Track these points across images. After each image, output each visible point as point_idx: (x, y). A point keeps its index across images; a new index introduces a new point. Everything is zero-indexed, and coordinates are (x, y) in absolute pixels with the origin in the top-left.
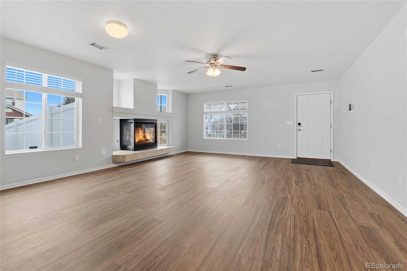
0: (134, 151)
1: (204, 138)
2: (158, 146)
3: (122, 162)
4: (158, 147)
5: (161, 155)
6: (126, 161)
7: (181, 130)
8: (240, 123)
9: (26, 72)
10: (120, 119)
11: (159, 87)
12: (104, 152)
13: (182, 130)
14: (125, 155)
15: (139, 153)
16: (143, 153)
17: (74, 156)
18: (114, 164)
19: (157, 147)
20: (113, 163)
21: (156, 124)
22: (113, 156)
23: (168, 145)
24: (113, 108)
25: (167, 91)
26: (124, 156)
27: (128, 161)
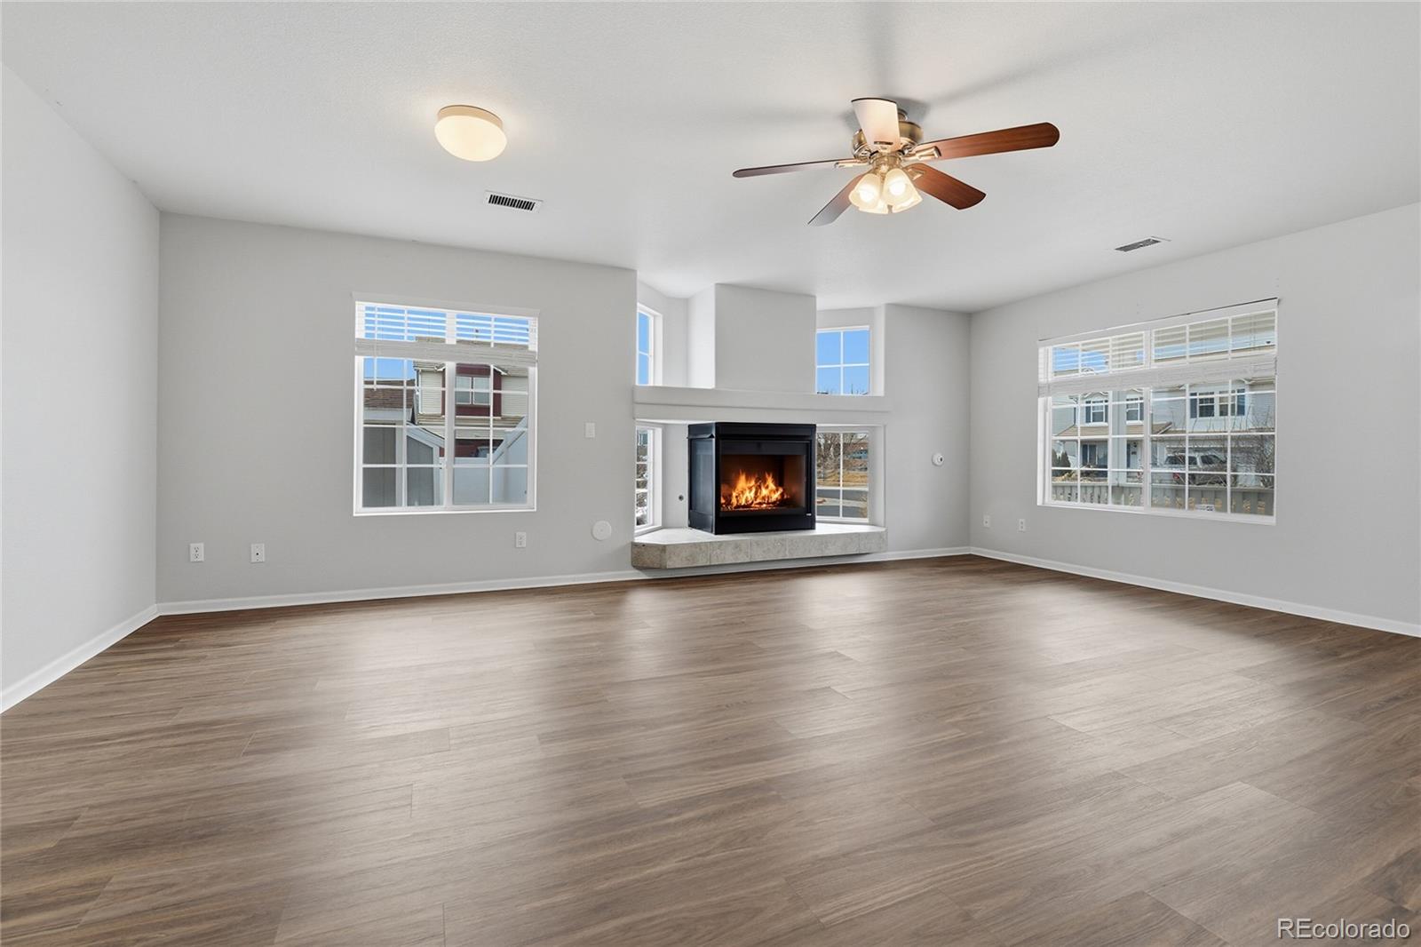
0: (716, 534)
1: (1039, 503)
2: (820, 522)
3: (658, 566)
4: (817, 525)
5: (822, 557)
6: (670, 564)
7: (933, 463)
8: (1232, 432)
9: (409, 312)
10: (690, 426)
11: (823, 302)
12: (604, 529)
13: (937, 462)
14: (665, 546)
15: (721, 543)
16: (737, 545)
17: (515, 535)
18: (637, 571)
19: (812, 527)
20: (634, 567)
21: (811, 441)
22: (635, 545)
23: (872, 524)
24: (633, 390)
25: (866, 314)
26: (663, 548)
27: (677, 566)
